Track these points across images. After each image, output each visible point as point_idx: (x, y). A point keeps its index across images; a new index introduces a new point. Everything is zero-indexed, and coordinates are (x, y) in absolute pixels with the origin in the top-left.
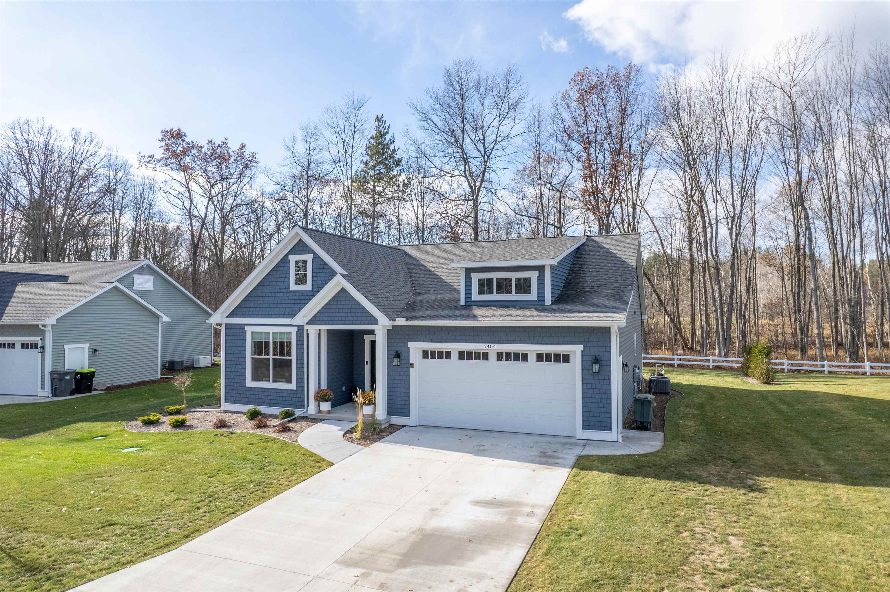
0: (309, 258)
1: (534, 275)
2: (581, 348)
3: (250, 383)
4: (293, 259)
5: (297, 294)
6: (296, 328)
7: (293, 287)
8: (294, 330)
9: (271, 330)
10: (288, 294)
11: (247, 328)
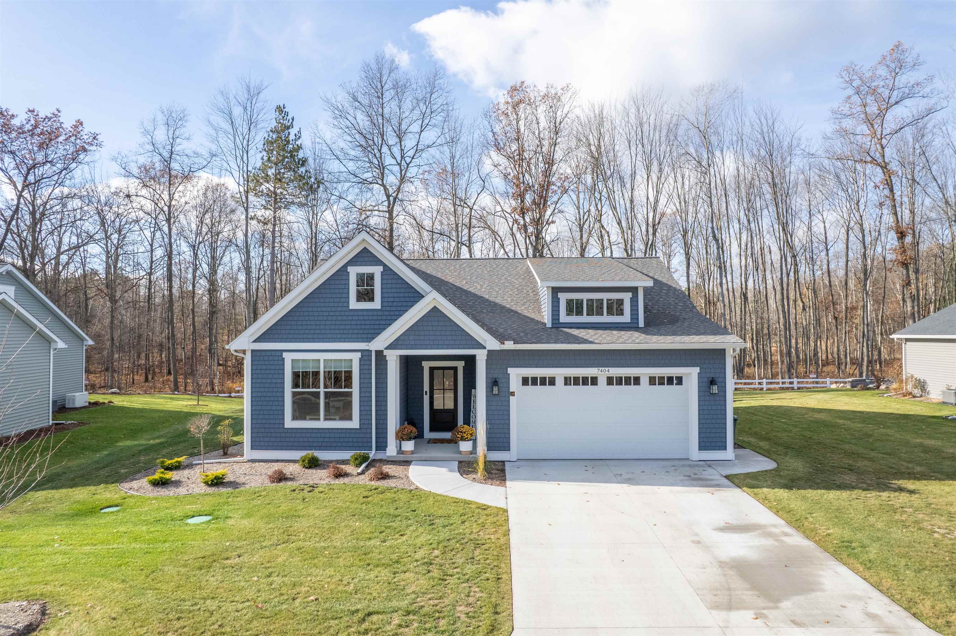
0: (377, 271)
1: (627, 297)
2: (697, 370)
3: (289, 423)
4: (354, 271)
5: (361, 313)
6: (359, 355)
7: (354, 304)
8: (356, 357)
9: (322, 356)
10: (347, 313)
11: (285, 355)
